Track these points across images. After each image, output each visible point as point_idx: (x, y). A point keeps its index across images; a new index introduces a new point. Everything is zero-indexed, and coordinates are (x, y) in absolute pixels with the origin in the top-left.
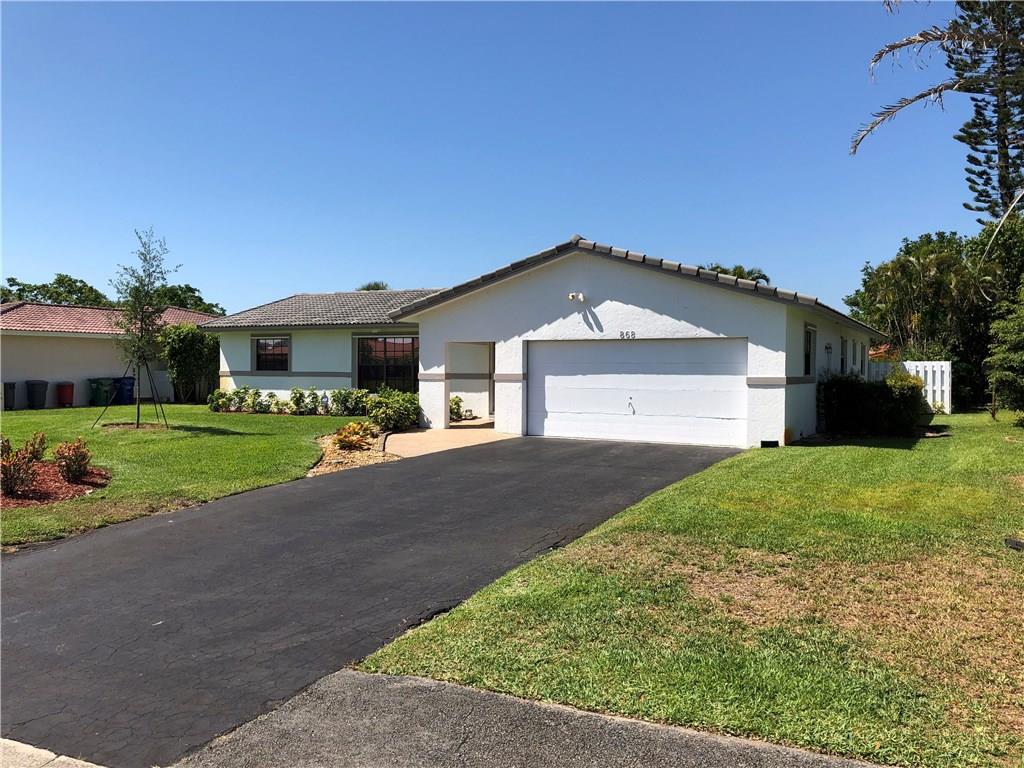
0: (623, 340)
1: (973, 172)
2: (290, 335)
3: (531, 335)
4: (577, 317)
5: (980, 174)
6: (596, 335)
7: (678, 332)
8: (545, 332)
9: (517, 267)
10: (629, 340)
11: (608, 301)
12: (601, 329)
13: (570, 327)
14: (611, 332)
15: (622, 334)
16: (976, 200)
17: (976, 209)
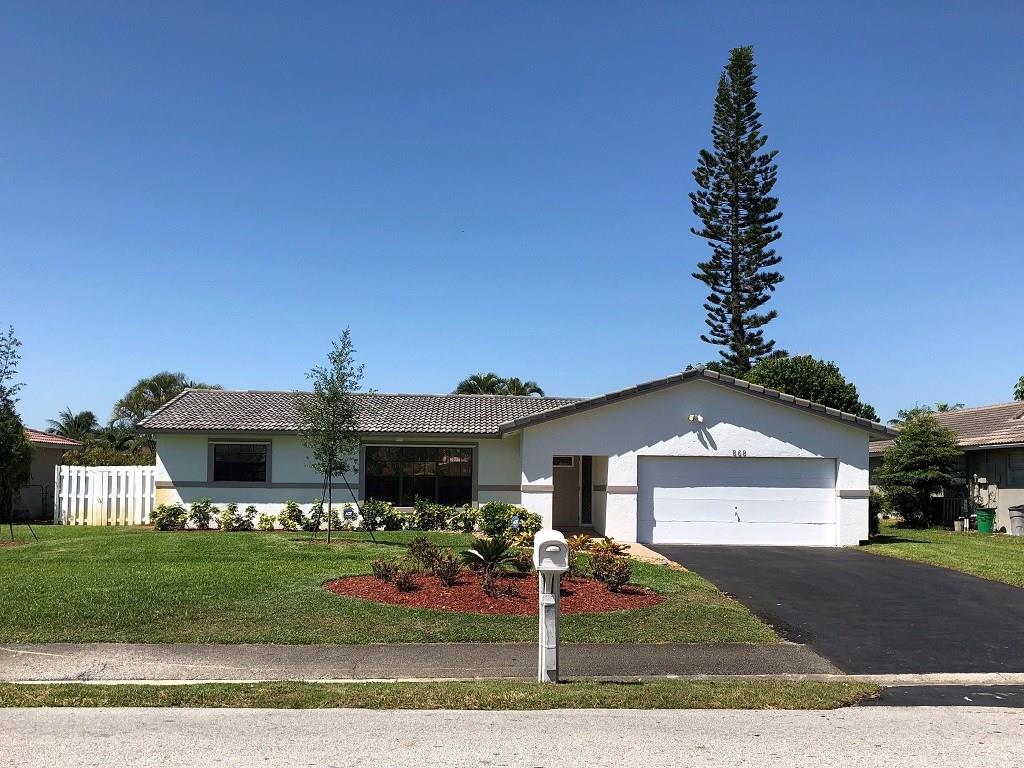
0: (735, 457)
1: (712, 310)
2: (270, 440)
3: (646, 451)
4: (692, 436)
5: (718, 311)
6: (711, 452)
7: (784, 452)
8: (661, 449)
9: (643, 389)
10: (741, 457)
11: (722, 424)
12: (715, 447)
13: (686, 445)
14: (724, 450)
15: (734, 452)
16: (712, 333)
17: (714, 342)
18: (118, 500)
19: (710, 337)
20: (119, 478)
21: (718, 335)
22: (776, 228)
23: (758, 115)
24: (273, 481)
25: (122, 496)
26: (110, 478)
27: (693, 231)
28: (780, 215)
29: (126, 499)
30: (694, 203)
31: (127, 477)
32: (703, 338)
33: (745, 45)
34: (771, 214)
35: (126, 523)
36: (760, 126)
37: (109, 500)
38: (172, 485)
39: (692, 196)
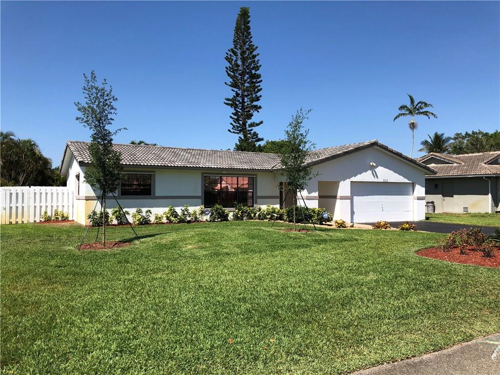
0: (384, 182)
3: (354, 179)
6: (376, 180)
10: (386, 182)
11: (380, 167)
12: (377, 178)
14: (380, 180)
15: (384, 180)
16: (233, 128)
17: (234, 132)
18: (17, 207)
19: (232, 130)
20: (17, 194)
21: (236, 130)
22: (259, 86)
23: (251, 37)
24: (156, 195)
25: (20, 205)
26: (11, 194)
27: (226, 83)
28: (261, 81)
29: (23, 207)
30: (227, 71)
31: (23, 194)
32: (229, 130)
33: (247, 7)
34: (258, 80)
35: (23, 222)
36: (252, 42)
37: (11, 208)
38: (96, 198)
39: (226, 68)
